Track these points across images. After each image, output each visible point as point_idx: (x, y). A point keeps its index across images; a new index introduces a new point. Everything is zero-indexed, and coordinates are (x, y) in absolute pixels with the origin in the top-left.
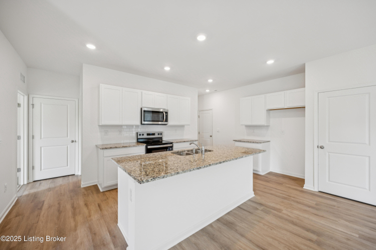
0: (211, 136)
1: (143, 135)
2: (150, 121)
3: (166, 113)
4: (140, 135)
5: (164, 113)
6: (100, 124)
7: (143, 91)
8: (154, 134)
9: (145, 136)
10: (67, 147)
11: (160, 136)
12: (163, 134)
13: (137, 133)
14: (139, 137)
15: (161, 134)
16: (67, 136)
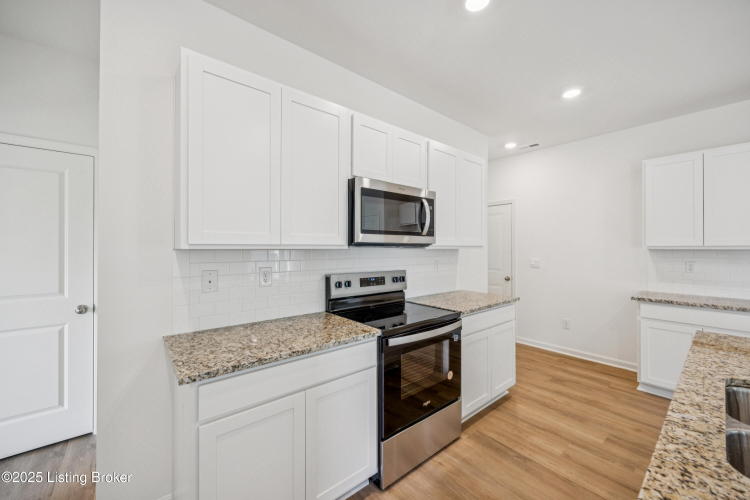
0: (508, 279)
1: (348, 284)
2: (380, 232)
3: (431, 202)
4: (339, 285)
5: (426, 203)
6: (184, 246)
7: (358, 116)
8: (380, 281)
9: (357, 290)
10: (61, 333)
11: (397, 286)
12: (408, 278)
13: (328, 279)
14: (335, 293)
15: (403, 279)
16: (61, 291)
